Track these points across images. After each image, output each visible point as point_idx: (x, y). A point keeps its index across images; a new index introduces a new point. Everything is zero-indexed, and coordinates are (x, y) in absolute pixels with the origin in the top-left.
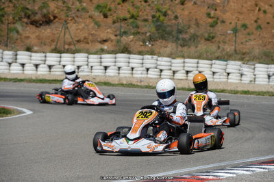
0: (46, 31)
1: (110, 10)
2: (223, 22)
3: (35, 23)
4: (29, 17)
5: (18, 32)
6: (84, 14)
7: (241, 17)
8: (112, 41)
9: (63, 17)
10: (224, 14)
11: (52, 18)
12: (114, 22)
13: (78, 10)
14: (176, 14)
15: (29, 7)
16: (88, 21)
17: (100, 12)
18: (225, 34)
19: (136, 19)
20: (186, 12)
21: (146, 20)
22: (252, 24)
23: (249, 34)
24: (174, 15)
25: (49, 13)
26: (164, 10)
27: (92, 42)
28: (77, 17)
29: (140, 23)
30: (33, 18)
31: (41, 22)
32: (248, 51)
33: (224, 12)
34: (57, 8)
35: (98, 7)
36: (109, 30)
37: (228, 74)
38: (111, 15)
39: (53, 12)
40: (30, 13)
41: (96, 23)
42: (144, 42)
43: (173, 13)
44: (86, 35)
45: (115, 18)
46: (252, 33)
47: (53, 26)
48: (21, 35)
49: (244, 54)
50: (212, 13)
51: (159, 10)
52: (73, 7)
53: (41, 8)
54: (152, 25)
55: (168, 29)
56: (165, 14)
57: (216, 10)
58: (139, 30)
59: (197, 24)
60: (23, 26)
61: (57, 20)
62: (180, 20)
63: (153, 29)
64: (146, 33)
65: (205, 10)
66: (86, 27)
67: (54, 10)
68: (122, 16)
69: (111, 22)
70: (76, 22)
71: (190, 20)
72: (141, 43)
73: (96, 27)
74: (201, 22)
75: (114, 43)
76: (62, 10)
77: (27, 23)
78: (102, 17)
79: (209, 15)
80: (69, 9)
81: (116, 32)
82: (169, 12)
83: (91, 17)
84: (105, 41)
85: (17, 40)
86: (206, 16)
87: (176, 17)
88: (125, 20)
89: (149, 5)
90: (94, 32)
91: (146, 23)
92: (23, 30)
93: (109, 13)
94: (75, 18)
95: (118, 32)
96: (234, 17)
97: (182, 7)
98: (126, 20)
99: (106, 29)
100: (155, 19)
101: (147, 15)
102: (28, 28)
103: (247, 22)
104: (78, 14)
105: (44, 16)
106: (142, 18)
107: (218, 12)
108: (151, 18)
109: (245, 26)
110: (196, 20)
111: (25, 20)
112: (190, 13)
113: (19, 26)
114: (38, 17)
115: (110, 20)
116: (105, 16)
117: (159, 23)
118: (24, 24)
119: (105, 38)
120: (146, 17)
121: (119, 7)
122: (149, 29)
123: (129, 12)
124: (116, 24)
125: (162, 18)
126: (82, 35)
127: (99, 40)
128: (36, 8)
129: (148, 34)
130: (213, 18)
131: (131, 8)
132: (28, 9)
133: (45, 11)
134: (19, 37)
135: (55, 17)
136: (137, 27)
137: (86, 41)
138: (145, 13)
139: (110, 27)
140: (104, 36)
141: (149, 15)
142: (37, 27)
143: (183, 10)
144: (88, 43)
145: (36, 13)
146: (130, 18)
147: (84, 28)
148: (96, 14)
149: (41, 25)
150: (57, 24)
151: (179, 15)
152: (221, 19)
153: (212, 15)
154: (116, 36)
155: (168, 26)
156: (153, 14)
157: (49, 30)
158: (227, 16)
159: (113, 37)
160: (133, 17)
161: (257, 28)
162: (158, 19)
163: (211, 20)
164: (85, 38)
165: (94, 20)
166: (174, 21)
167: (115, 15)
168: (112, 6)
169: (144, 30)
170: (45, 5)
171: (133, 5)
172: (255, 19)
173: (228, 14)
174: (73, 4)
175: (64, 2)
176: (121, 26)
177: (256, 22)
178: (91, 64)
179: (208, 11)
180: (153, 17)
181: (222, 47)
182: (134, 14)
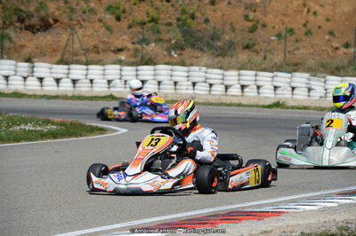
0: (45, 39)
1: (124, 12)
2: (264, 26)
3: (31, 29)
4: (21, 21)
5: (10, 39)
6: (92, 16)
7: (286, 20)
8: (129, 50)
9: (66, 20)
10: (265, 16)
11: (52, 22)
12: (130, 27)
13: (84, 12)
14: (206, 16)
15: (22, 8)
16: (97, 25)
17: (113, 14)
18: (269, 42)
19: (157, 23)
20: (219, 14)
21: (170, 24)
22: (300, 29)
23: (297, 41)
24: (204, 18)
25: (48, 16)
26: (191, 11)
27: (104, 51)
28: (84, 20)
29: (162, 28)
30: (27, 22)
31: (38, 27)
33: (266, 13)
34: (58, 9)
35: (109, 8)
36: (124, 37)
37: (293, 89)
38: (125, 18)
39: (53, 14)
40: (24, 15)
41: (108, 28)
42: (169, 51)
43: (203, 15)
44: (96, 43)
45: (130, 22)
46: (301, 40)
47: (53, 31)
48: (15, 44)
49: (296, 65)
50: (251, 15)
51: (184, 12)
52: (78, 7)
53: (37, 10)
54: (177, 30)
55: (199, 34)
56: (193, 17)
57: (255, 11)
58: (162, 37)
59: (233, 30)
60: (16, 32)
61: (58, 24)
62: (212, 24)
63: (179, 36)
64: (170, 40)
65: (241, 11)
66: (95, 34)
67: (54, 12)
68: (139, 19)
69: (126, 27)
70: (81, 26)
71: (224, 25)
72: (166, 53)
73: (108, 32)
74: (238, 26)
75: (132, 52)
76: (64, 12)
77: (21, 29)
78: (114, 20)
79: (246, 18)
80: (72, 10)
81: (133, 38)
82: (198, 14)
83: (100, 20)
84: (120, 50)
85: (10, 49)
86: (243, 18)
87: (207, 21)
88: (143, 24)
89: (173, 6)
90: (105, 39)
91: (170, 28)
92: (17, 37)
93: (123, 16)
94: (82, 22)
95: (136, 40)
96: (278, 20)
97: (213, 7)
98: (145, 24)
99: (121, 36)
100: (180, 23)
101: (170, 18)
102: (22, 35)
103: (293, 26)
104: (85, 17)
105: (42, 19)
106: (165, 22)
107: (257, 14)
108: (175, 21)
109: (291, 31)
110: (231, 24)
111: (18, 25)
112: (224, 15)
113: (11, 32)
114: (35, 21)
115: (124, 24)
116: (118, 19)
117: (186, 28)
118: (18, 30)
119: (120, 47)
120: (169, 21)
121: (136, 7)
122: (175, 35)
123: (147, 14)
124: (132, 29)
125: (189, 21)
126: (91, 43)
127: (112, 49)
128: (32, 9)
129: (173, 42)
130: (252, 21)
131: (150, 9)
132: (21, 11)
133: (43, 13)
134: (12, 45)
135: (56, 21)
136: (158, 32)
137: (96, 50)
138: (168, 15)
139: (125, 33)
140: (118, 44)
141: (173, 17)
142: (34, 33)
143: (214, 11)
144: (99, 53)
145: (32, 16)
146: (150, 22)
147: (93, 34)
148: (109, 17)
149: (38, 30)
150: (58, 30)
151: (210, 18)
152: (261, 22)
153: (251, 17)
154: (133, 43)
155: (199, 31)
156: (179, 16)
157: (49, 38)
158: (269, 19)
159: (130, 46)
160: (153, 20)
161: (306, 34)
162: (185, 23)
163: (249, 24)
164: (95, 47)
165: (105, 24)
166: (204, 25)
167: (131, 18)
168: (127, 7)
169: (167, 37)
170: (42, 6)
171: (152, 6)
172: (304, 22)
173: (271, 16)
174: (78, 4)
175: (66, 2)
176: (139, 32)
177: (305, 25)
178: (124, 78)
179: (246, 12)
180: (178, 20)
181: (269, 56)
182: (155, 16)
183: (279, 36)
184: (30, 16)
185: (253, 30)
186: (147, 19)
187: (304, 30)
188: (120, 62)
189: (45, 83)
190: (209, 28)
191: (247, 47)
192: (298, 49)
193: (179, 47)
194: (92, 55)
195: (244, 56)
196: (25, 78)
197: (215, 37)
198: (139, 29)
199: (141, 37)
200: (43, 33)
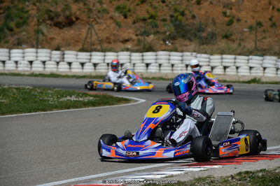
0: (69, 33)
1: (129, 11)
2: (239, 20)
3: (59, 25)
4: (51, 19)
5: (43, 34)
6: (105, 15)
7: (256, 15)
8: (133, 40)
9: (85, 18)
10: (240, 13)
11: (74, 19)
12: (134, 23)
13: (99, 12)
14: (193, 13)
15: (52, 9)
16: (109, 22)
17: (121, 13)
18: (242, 33)
19: (155, 19)
20: (203, 12)
21: (164, 20)
22: (266, 22)
23: (264, 32)
24: (191, 15)
25: (71, 15)
26: (181, 10)
27: (114, 41)
28: (99, 18)
29: (159, 23)
30: (56, 20)
31: (64, 24)
32: (268, 47)
33: (239, 10)
34: (79, 10)
35: (118, 8)
36: (130, 30)
37: (265, 68)
38: (131, 15)
39: (75, 13)
40: (54, 15)
41: (118, 24)
42: (164, 41)
43: (191, 12)
44: (108, 35)
45: (134, 18)
46: (268, 31)
47: (75, 27)
48: (46, 36)
49: (265, 50)
50: (228, 12)
51: (176, 10)
52: (94, 8)
53: (63, 10)
54: (171, 24)
55: (187, 28)
56: (183, 14)
57: (231, 9)
58: (159, 30)
59: (214, 23)
60: (47, 27)
61: (79, 21)
62: (197, 19)
63: (173, 29)
64: (165, 32)
65: (220, 9)
66: (108, 28)
68: (141, 16)
69: (131, 22)
70: (97, 23)
71: (207, 19)
72: (161, 42)
73: (117, 27)
74: (217, 21)
75: (136, 42)
76: (84, 12)
77: (51, 25)
78: (123, 17)
79: (225, 14)
80: (90, 10)
81: (138, 30)
82: (187, 12)
83: (112, 18)
84: (126, 41)
85: (43, 41)
86: (222, 14)
87: (194, 17)
88: (144, 20)
89: (167, 6)
90: (115, 32)
91: (165, 23)
92: (48, 31)
93: (128, 14)
94: (98, 20)
95: (138, 32)
96: (249, 16)
97: (198, 7)
98: (146, 20)
99: (127, 30)
100: (173, 19)
101: (165, 15)
102: (52, 30)
103: (261, 20)
104: (99, 15)
105: (67, 18)
106: (161, 18)
107: (233, 11)
108: (169, 18)
109: (260, 24)
110: (213, 19)
111: (49, 22)
112: (207, 12)
113: (43, 28)
114: (61, 19)
115: (130, 20)
116: (125, 17)
117: (177, 23)
118: (49, 26)
119: (126, 38)
120: (165, 17)
121: (138, 7)
122: (169, 28)
123: (148, 12)
124: (136, 24)
125: (180, 17)
126: (104, 35)
127: (121, 40)
128: (59, 10)
129: (168, 34)
130: (229, 16)
131: (150, 9)
132: (51, 11)
133: (67, 13)
134: (44, 38)
135: (77, 19)
136: (156, 26)
137: (108, 40)
138: (163, 13)
139: (130, 27)
140: (125, 36)
141: (167, 15)
142: (60, 28)
143: (200, 9)
144: (110, 43)
145: (60, 15)
146: (149, 18)
147: (105, 28)
148: (117, 14)
149: (64, 26)
150: (79, 26)
151: (196, 14)
152: (236, 18)
153: (228, 14)
154: (137, 35)
155: (187, 25)
156: (171, 13)
157: (72, 32)
158: (243, 15)
159: (134, 37)
160: (152, 17)
161: (272, 26)
162: (176, 19)
163: (227, 19)
164: (108, 38)
165: (115, 20)
166: (192, 21)
167: (135, 16)
168: (132, 7)
169: (163, 29)
170: (67, 7)
171: (151, 6)
172: (269, 17)
173: (243, 13)
174: (94, 6)
175: (85, 4)
176: (141, 27)
177: (270, 19)
178: (133, 62)
179: (224, 10)
180: (172, 16)
181: (243, 44)
182: (154, 14)
183: (251, 28)
184: (58, 15)
185: (230, 23)
186: (147, 16)
187: (270, 23)
188: (127, 50)
189: (73, 66)
190: (195, 22)
191: (226, 37)
192: (265, 38)
193: (172, 38)
194: (105, 45)
195: (223, 44)
196: (58, 63)
197: (200, 30)
198: (141, 24)
199: (143, 30)
200: (68, 28)
